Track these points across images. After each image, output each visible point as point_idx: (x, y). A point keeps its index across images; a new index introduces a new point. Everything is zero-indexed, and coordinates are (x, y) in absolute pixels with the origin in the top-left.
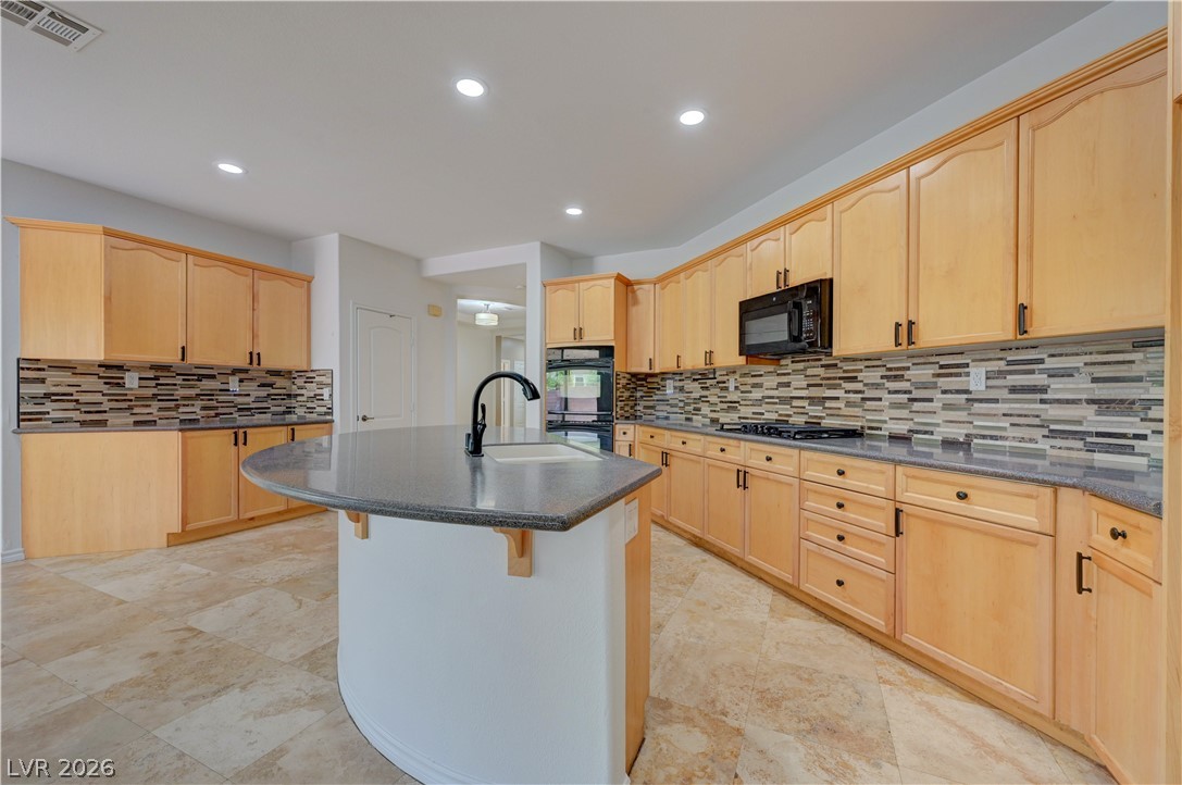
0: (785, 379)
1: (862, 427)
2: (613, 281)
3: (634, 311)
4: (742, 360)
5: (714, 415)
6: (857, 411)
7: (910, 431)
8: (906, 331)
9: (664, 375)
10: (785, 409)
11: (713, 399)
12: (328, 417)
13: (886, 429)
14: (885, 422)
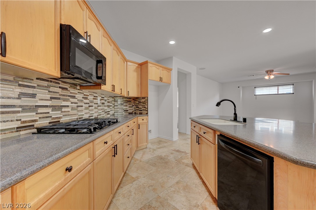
7: (89, 117)
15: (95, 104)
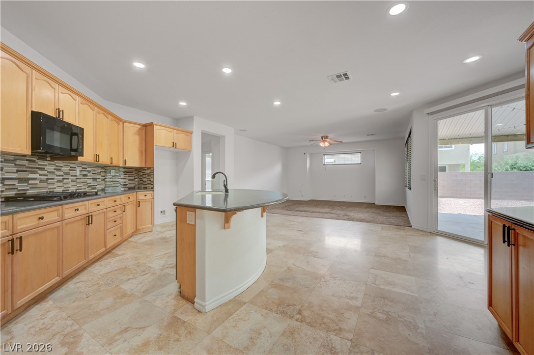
6: (44, 185)
15: (71, 176)
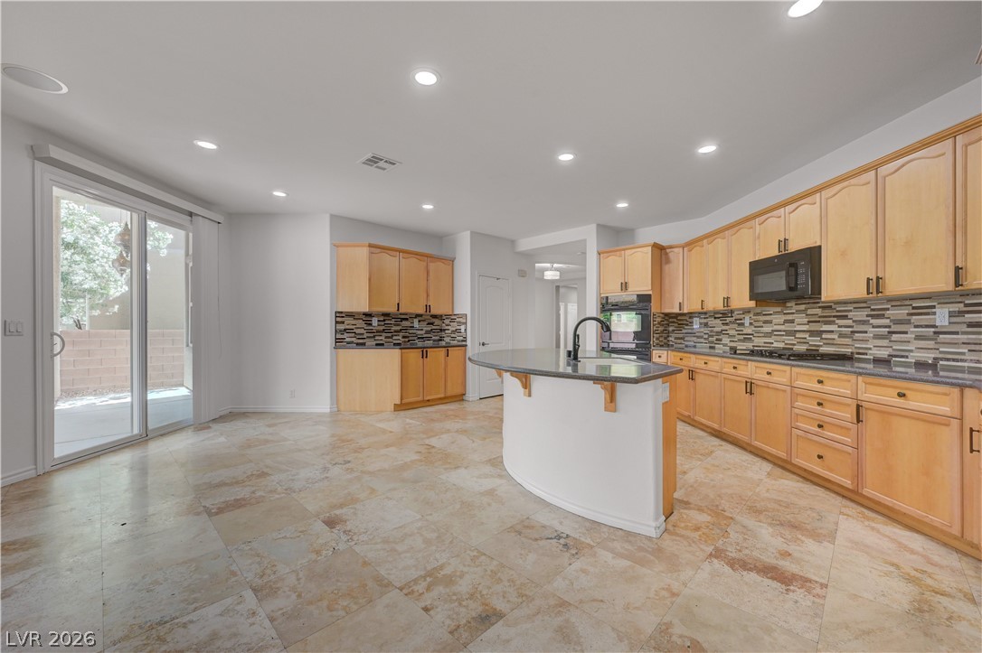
0: (790, 317)
1: (852, 353)
2: (650, 248)
3: (666, 268)
4: (752, 304)
5: (733, 344)
6: (848, 341)
7: (889, 356)
8: (876, 284)
9: (691, 315)
10: (790, 340)
11: (732, 332)
12: (464, 343)
13: (871, 354)
14: (870, 349)
